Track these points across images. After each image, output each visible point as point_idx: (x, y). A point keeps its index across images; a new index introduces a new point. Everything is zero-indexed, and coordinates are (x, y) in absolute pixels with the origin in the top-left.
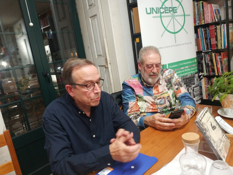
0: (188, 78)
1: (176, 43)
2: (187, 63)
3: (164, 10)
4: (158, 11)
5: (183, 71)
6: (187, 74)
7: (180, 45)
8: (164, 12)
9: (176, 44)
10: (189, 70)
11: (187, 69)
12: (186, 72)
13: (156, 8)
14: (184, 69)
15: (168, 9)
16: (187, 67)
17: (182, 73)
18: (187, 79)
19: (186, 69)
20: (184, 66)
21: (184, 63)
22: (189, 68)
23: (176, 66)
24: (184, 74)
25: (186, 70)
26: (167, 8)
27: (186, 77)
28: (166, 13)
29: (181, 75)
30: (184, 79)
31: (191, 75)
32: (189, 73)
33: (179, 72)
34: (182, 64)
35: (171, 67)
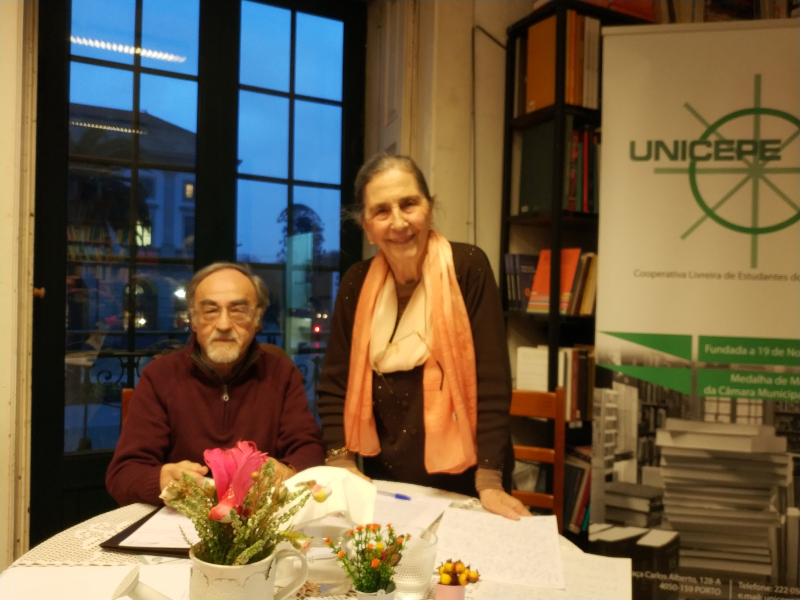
3: (711, 150)
4: (681, 150)
5: (781, 381)
8: (709, 155)
15: (736, 146)
17: (771, 387)
23: (741, 351)
25: (795, 381)
26: (730, 142)
27: (796, 410)
29: (763, 393)
30: (778, 414)
33: (751, 380)
34: (778, 352)
35: (716, 350)
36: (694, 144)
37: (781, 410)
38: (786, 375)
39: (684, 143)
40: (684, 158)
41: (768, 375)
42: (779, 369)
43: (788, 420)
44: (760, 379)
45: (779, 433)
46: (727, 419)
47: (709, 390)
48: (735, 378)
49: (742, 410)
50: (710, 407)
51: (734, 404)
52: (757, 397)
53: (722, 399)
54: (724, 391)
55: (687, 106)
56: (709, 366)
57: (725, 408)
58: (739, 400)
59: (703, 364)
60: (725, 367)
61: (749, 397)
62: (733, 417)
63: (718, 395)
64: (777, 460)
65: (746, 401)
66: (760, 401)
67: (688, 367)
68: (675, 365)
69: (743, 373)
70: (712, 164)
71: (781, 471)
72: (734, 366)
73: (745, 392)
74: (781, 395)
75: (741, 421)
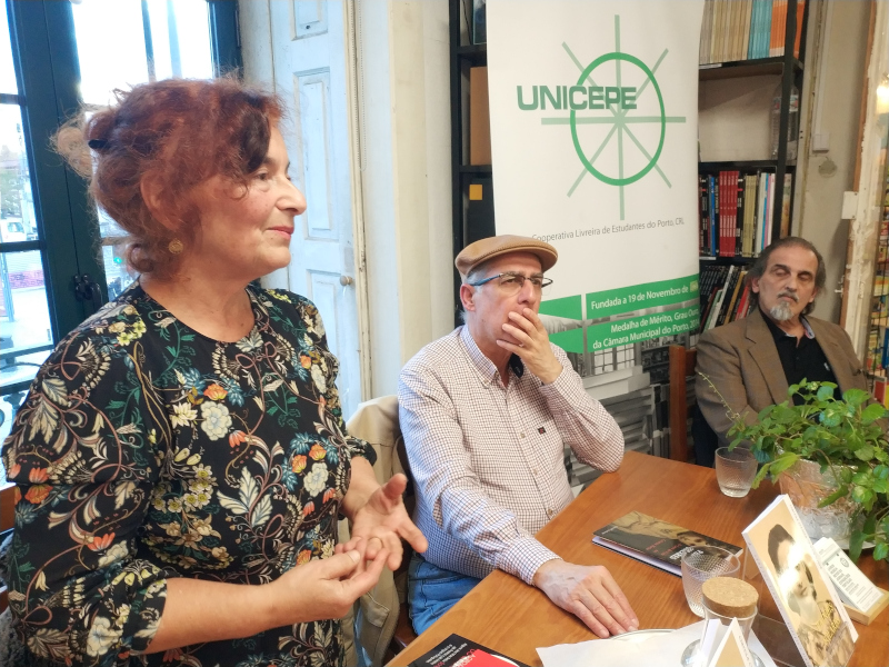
0: (661, 349)
1: (622, 218)
2: (661, 294)
3: (586, 98)
4: (563, 98)
5: (644, 323)
6: (657, 333)
7: (639, 226)
8: (585, 102)
9: (623, 224)
10: (666, 319)
11: (660, 315)
12: (654, 327)
13: (558, 88)
15: (604, 93)
16: (660, 309)
17: (639, 330)
18: (654, 351)
19: (656, 315)
20: (647, 303)
21: (650, 295)
22: (668, 312)
23: (617, 302)
25: (653, 321)
26: (600, 89)
27: (655, 346)
28: (593, 107)
29: (634, 337)
30: (643, 353)
31: (671, 339)
32: (667, 330)
33: (626, 327)
34: (641, 297)
35: (599, 306)
36: (573, 89)
37: (646, 349)
38: (647, 317)
39: (565, 88)
40: (565, 107)
41: (639, 319)
42: (642, 312)
43: (649, 356)
44: (632, 325)
45: (645, 370)
46: (609, 368)
47: (597, 345)
48: (615, 329)
49: (620, 357)
50: (598, 361)
51: (615, 352)
52: (629, 342)
53: (606, 351)
54: (607, 342)
55: (564, 45)
56: (595, 322)
57: (609, 359)
58: (618, 348)
59: (591, 321)
60: (608, 319)
61: (624, 344)
62: (615, 364)
63: (603, 348)
64: (644, 393)
65: (622, 347)
66: (632, 345)
67: (580, 327)
68: (570, 327)
69: (620, 323)
70: (587, 113)
71: (647, 402)
72: (613, 317)
73: (622, 340)
74: (644, 335)
75: (620, 366)
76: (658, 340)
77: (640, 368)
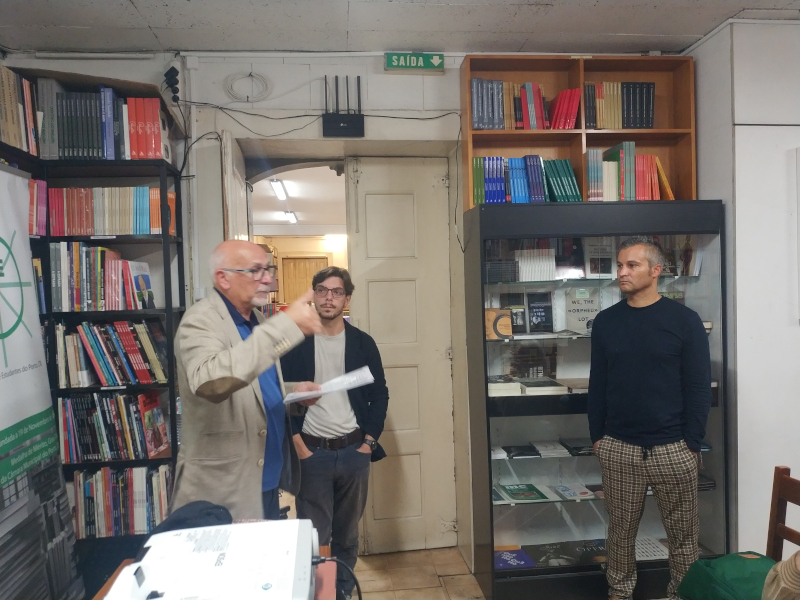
0: (44, 471)
1: (7, 366)
2: (37, 425)
5: (30, 452)
6: (39, 458)
7: (17, 371)
9: (7, 370)
10: (44, 444)
11: (39, 442)
12: (35, 454)
14: (31, 446)
16: (38, 437)
17: (27, 459)
18: (40, 474)
19: (36, 444)
20: (31, 434)
21: (31, 427)
22: (44, 439)
23: (12, 438)
24: (31, 462)
25: (36, 448)
27: (40, 470)
29: (26, 466)
30: (33, 478)
31: (48, 461)
32: (45, 454)
33: (21, 458)
34: (26, 430)
35: (1, 444)
37: (34, 474)
41: (26, 450)
42: (28, 443)
43: (36, 480)
44: (24, 455)
45: (36, 493)
46: (14, 498)
47: (4, 479)
48: (14, 462)
49: (20, 487)
51: (16, 483)
52: (24, 471)
53: (10, 483)
54: (10, 475)
57: (13, 489)
58: (19, 478)
60: (7, 455)
61: (20, 474)
62: (17, 493)
63: (8, 481)
64: (38, 513)
66: (26, 473)
69: (15, 456)
72: (11, 452)
73: (18, 471)
75: (21, 494)
76: (40, 464)
77: (33, 491)
